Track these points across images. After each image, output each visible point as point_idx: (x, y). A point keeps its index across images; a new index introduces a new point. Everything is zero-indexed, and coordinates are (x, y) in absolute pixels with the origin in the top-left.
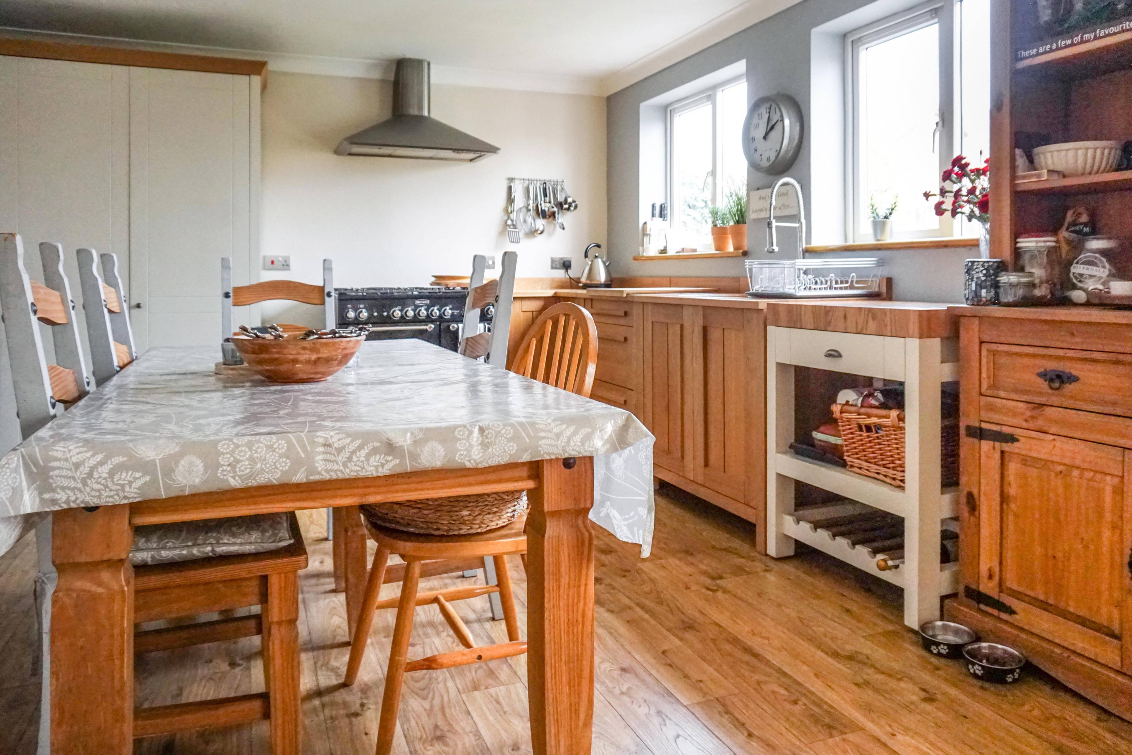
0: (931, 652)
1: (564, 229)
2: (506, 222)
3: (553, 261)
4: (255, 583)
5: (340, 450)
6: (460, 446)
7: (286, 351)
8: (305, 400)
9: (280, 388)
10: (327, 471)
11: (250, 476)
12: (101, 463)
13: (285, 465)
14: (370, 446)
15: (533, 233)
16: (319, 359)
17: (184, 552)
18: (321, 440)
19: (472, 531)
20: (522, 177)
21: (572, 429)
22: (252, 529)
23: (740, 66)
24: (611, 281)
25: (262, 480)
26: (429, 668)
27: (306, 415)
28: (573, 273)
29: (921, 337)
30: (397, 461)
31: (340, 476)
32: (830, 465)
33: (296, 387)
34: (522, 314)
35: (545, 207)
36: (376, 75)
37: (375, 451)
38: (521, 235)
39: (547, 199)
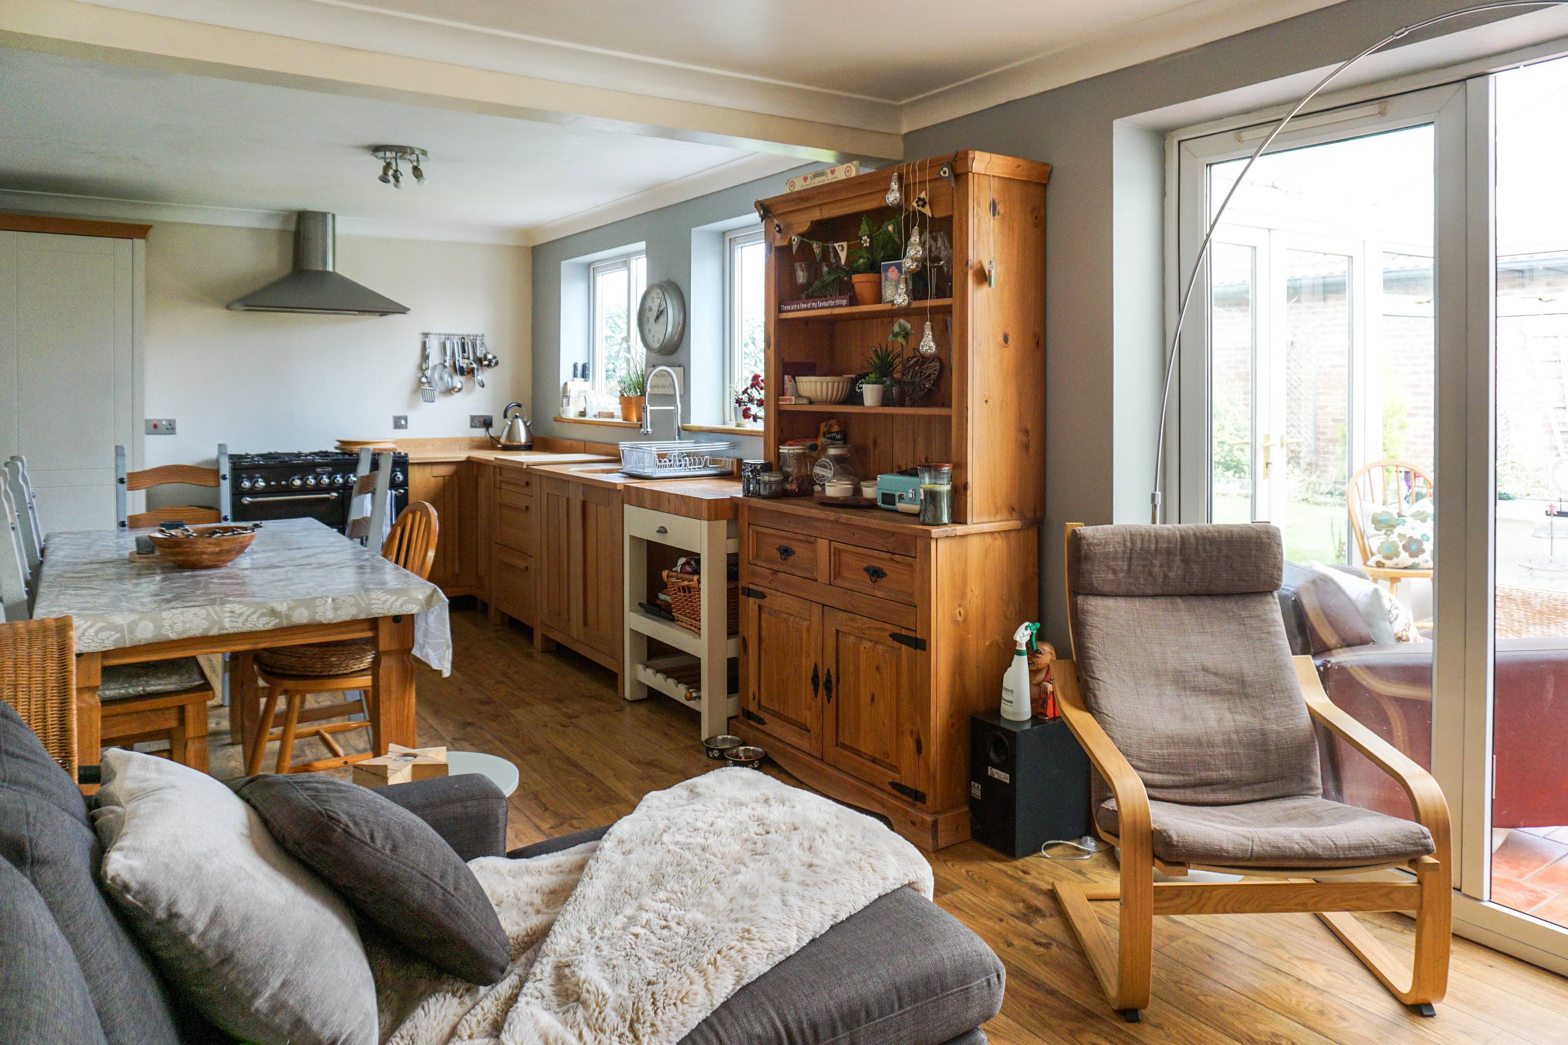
0: (708, 756)
1: (483, 386)
2: (420, 379)
3: (473, 418)
4: (175, 711)
5: (240, 615)
6: (319, 610)
7: (194, 546)
8: (212, 583)
9: (190, 573)
10: (232, 627)
11: (183, 632)
12: (90, 627)
13: (205, 625)
14: (260, 612)
15: (450, 391)
16: (221, 551)
17: (123, 691)
18: (228, 609)
19: (340, 672)
20: (438, 332)
21: (394, 597)
22: (172, 674)
23: (642, 245)
24: (533, 442)
25: (190, 634)
26: (307, 771)
27: (215, 593)
28: (493, 432)
29: (709, 520)
30: (277, 620)
31: (240, 630)
32: (662, 620)
33: (203, 572)
34: (432, 479)
35: (463, 363)
36: (275, 225)
37: (263, 615)
38: (436, 393)
39: (466, 355)
